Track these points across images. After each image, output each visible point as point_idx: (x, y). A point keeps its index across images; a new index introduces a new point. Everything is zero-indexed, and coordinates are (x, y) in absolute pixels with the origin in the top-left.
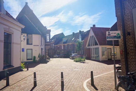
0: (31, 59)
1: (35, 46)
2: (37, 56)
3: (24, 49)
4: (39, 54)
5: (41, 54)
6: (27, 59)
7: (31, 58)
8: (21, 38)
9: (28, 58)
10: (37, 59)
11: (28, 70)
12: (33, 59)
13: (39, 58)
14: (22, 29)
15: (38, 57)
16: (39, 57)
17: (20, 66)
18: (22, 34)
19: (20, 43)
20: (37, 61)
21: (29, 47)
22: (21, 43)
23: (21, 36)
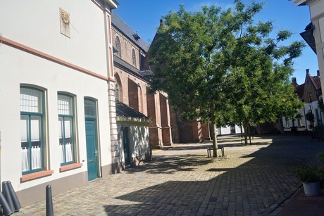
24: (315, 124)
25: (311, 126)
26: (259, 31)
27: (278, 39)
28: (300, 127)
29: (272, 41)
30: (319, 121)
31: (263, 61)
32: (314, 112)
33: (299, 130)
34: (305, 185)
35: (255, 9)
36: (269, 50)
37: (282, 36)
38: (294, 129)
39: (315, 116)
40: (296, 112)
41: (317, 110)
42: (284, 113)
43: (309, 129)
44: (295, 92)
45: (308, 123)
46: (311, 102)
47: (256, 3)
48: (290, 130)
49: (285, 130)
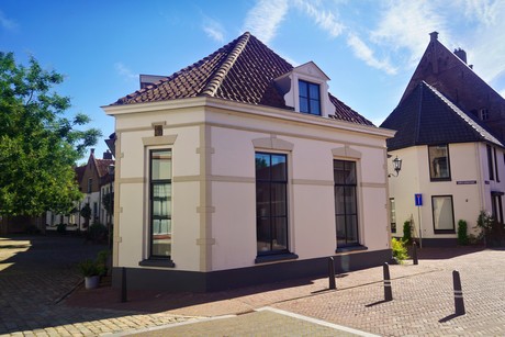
0: (452, 231)
1: (463, 183)
2: (472, 220)
3: (421, 195)
4: (483, 215)
5: (490, 213)
6: (437, 232)
7: (452, 228)
8: (385, 166)
9: (437, 228)
10: (475, 231)
11: (416, 263)
12: (457, 231)
13: (480, 230)
14: (389, 141)
15: (475, 224)
16: (480, 223)
17: (387, 248)
18: (389, 156)
19: (383, 182)
20: (472, 238)
21: (442, 188)
22: (387, 180)
23: (386, 162)
24: (91, 222)
25: (86, 225)
26: (53, 105)
27: (76, 122)
28: (70, 225)
29: (68, 122)
30: (96, 218)
31: (53, 142)
32: (92, 206)
33: (69, 229)
34: (86, 279)
35: (54, 79)
36: (64, 132)
37: (80, 120)
38: (62, 227)
39: (92, 212)
40: (72, 205)
41: (96, 204)
42: (56, 204)
43: (82, 229)
44: (75, 179)
45: (83, 220)
46: (90, 192)
47: (57, 73)
48: (56, 228)
49: (48, 228)
